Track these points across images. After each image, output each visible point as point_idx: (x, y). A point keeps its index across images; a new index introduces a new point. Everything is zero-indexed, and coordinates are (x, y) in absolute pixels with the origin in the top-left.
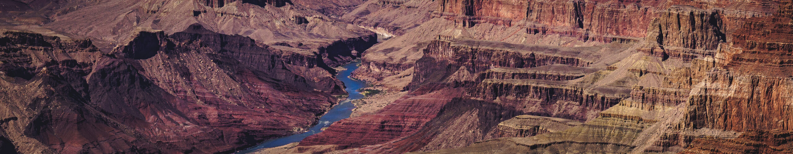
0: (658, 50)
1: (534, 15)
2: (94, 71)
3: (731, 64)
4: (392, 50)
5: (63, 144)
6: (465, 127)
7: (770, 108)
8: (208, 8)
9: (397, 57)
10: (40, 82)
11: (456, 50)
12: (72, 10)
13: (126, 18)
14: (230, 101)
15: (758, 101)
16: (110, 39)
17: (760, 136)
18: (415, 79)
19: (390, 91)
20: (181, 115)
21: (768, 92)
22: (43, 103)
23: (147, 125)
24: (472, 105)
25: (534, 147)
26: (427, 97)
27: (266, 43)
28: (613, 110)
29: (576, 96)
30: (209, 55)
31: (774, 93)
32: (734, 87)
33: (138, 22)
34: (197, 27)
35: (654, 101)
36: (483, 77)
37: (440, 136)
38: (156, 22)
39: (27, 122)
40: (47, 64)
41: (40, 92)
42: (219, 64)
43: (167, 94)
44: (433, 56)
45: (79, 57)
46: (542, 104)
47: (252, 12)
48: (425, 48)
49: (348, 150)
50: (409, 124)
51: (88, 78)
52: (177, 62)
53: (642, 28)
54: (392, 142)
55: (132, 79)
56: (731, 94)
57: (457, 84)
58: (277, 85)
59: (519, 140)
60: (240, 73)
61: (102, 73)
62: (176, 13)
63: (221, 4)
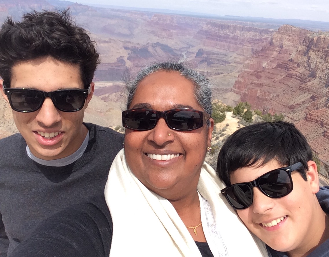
2: (139, 49)
6: (204, 65)
9: (193, 51)
10: (130, 50)
14: (163, 57)
16: (142, 43)
17: (256, 71)
18: (196, 55)
19: (192, 57)
22: (130, 54)
24: (206, 61)
26: (198, 59)
27: (170, 46)
28: (230, 64)
30: (160, 48)
34: (158, 42)
36: (208, 56)
37: (200, 66)
39: (127, 57)
40: (131, 47)
42: (162, 50)
43: (152, 54)
45: (137, 46)
46: (218, 62)
48: (199, 50)
52: (154, 49)
57: (203, 57)
60: (166, 51)
61: (141, 49)
62: (155, 39)
63: (163, 38)
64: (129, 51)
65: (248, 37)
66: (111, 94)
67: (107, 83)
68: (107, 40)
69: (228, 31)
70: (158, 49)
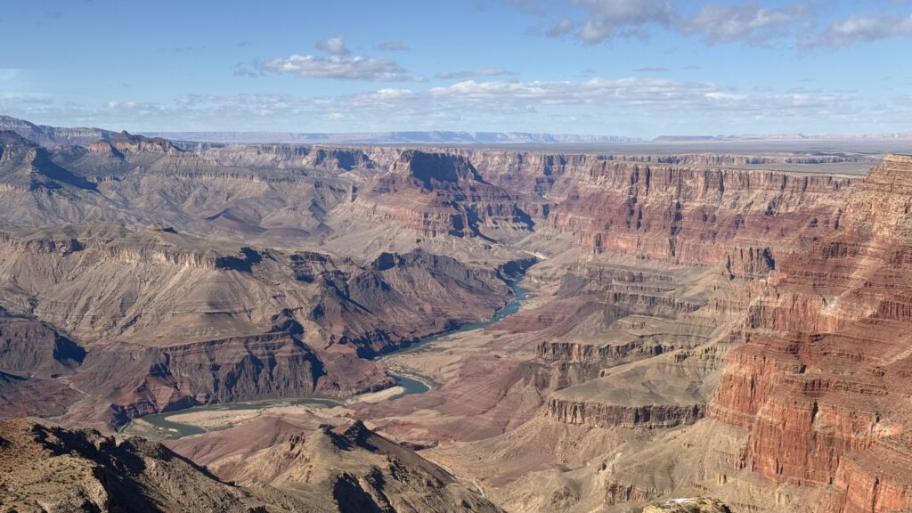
0: (727, 273)
1: (642, 247)
2: (352, 278)
3: (779, 285)
4: (546, 268)
5: (331, 325)
6: (595, 321)
7: (806, 316)
8: (425, 238)
9: (550, 272)
10: (318, 284)
11: (589, 269)
12: (337, 237)
13: (373, 243)
14: (439, 299)
15: (797, 310)
16: (362, 256)
17: (800, 335)
18: (562, 288)
19: (544, 295)
20: (408, 308)
21: (804, 305)
22: (319, 298)
23: (385, 314)
24: (600, 306)
25: (642, 337)
26: (570, 301)
27: (463, 261)
28: (696, 313)
29: (671, 303)
30: (427, 269)
31: (809, 305)
32: (780, 300)
33: (380, 245)
34: (419, 250)
35: (724, 308)
36: (607, 288)
37: (578, 327)
38: (391, 246)
39: (309, 311)
40: (322, 273)
41: (318, 292)
42: (433, 275)
43: (399, 294)
44: (573, 272)
45: (343, 268)
46: (647, 308)
47: (454, 242)
48: (568, 267)
49: (517, 334)
50: (557, 318)
51: (348, 282)
52: (405, 273)
53: (715, 256)
54: (546, 330)
55: (377, 284)
56: (779, 305)
57: (590, 292)
58: (470, 289)
59: (631, 331)
60: (446, 281)
61: (358, 280)
62: (405, 240)
63: (434, 235)
64: (314, 289)
65: (754, 208)
66: (254, 451)
67: (235, 412)
68: (235, 252)
69: (674, 193)
70: (420, 274)
